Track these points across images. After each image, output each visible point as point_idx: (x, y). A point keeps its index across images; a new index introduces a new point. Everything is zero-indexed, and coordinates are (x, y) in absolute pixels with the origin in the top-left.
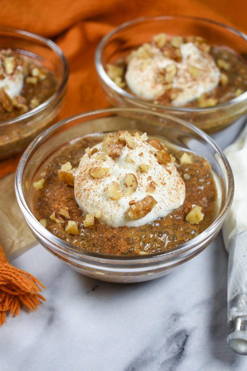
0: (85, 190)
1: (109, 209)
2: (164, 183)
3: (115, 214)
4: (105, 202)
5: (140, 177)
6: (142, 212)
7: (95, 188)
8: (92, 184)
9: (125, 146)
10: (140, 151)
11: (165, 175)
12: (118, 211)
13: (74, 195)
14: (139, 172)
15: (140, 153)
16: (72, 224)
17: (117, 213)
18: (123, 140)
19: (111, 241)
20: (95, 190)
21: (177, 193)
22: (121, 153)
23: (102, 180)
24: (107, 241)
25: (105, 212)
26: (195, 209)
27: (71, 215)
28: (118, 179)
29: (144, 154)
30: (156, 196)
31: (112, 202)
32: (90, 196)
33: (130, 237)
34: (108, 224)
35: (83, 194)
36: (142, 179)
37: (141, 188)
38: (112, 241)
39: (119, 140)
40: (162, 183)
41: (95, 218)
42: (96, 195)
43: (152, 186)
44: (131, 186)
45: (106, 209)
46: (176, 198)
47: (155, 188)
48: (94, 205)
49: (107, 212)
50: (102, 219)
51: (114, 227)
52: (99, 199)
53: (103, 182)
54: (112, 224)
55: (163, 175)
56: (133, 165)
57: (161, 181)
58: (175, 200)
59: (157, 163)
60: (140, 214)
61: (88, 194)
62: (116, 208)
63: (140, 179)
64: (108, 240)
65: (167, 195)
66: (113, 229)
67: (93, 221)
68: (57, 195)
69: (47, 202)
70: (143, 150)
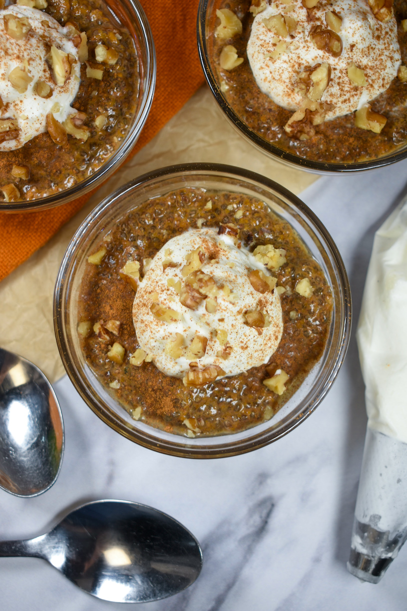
0: (142, 322)
1: (164, 360)
2: (245, 347)
3: (169, 368)
4: (160, 351)
5: (214, 339)
7: (154, 329)
8: (152, 320)
9: (204, 299)
10: (221, 316)
11: (252, 336)
12: (174, 367)
13: (132, 304)
14: (214, 335)
15: (220, 318)
17: (171, 367)
19: (156, 393)
20: (154, 332)
21: (263, 355)
22: (197, 308)
23: (165, 323)
24: (151, 391)
25: (158, 361)
26: (278, 377)
27: (122, 331)
28: (185, 331)
29: (225, 320)
30: (227, 363)
32: (145, 333)
33: (179, 398)
35: (140, 324)
36: (215, 342)
37: (210, 352)
38: (158, 393)
40: (242, 348)
41: (144, 361)
42: (153, 338)
43: (226, 352)
44: (196, 354)
45: (160, 358)
46: (258, 360)
47: (229, 355)
49: (160, 361)
52: (155, 344)
53: (165, 327)
55: (248, 336)
56: (207, 327)
57: (243, 344)
61: (144, 329)
62: (172, 363)
63: (213, 342)
64: (153, 390)
66: (163, 375)
67: (141, 364)
68: (113, 292)
69: (99, 294)
70: (227, 315)
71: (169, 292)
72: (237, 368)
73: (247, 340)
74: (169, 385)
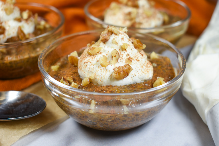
0: (84, 63)
1: (100, 73)
2: (138, 60)
3: (104, 76)
4: (97, 69)
5: (122, 53)
6: (122, 72)
7: (91, 61)
8: (89, 59)
9: (112, 34)
10: (122, 36)
11: (139, 55)
12: (106, 74)
14: (121, 50)
15: (122, 38)
16: (74, 84)
17: (105, 75)
18: (111, 30)
21: (147, 69)
22: (109, 38)
23: (96, 55)
25: (97, 75)
26: (159, 79)
27: (75, 81)
28: (107, 55)
29: (124, 39)
30: (132, 66)
31: (102, 68)
32: (87, 66)
33: (113, 90)
34: (99, 83)
35: (83, 66)
36: (123, 55)
37: (122, 60)
39: (108, 31)
40: (136, 60)
41: (90, 79)
42: (92, 65)
43: (130, 59)
44: (115, 56)
45: (98, 73)
46: (146, 71)
47: (131, 61)
48: (90, 71)
49: (98, 75)
50: (95, 80)
51: (103, 86)
52: (93, 67)
53: (97, 57)
54: (102, 84)
55: (137, 55)
56: (117, 46)
57: (136, 58)
58: (146, 73)
59: (134, 47)
60: (120, 74)
61: (86, 65)
62: (105, 72)
63: (122, 55)
65: (140, 67)
66: (102, 87)
67: (88, 80)
70: (124, 36)
73: (138, 57)
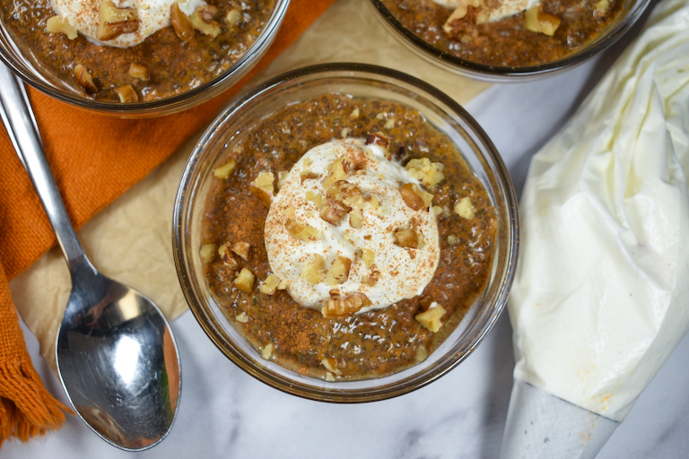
0: (276, 241)
1: (300, 287)
2: (395, 272)
3: (306, 297)
4: (296, 276)
5: (359, 262)
7: (289, 250)
8: (287, 240)
9: (349, 212)
10: (368, 232)
11: (403, 260)
13: (265, 223)
14: (359, 256)
15: (367, 235)
16: (245, 277)
17: (308, 296)
18: (347, 206)
20: (289, 253)
21: (416, 284)
22: (340, 223)
23: (303, 242)
24: (285, 325)
25: (293, 288)
26: (433, 311)
27: (252, 255)
28: (325, 251)
29: (372, 238)
30: (372, 293)
32: (279, 255)
33: (317, 334)
35: (272, 244)
36: (360, 265)
37: (354, 277)
38: (292, 328)
40: (392, 273)
41: (277, 289)
42: (288, 261)
43: (373, 278)
44: (337, 278)
45: (296, 285)
46: (410, 290)
47: (376, 281)
48: (282, 270)
49: (295, 289)
51: (301, 304)
52: (290, 268)
53: (302, 247)
55: (399, 259)
56: (351, 246)
57: (393, 269)
58: (408, 292)
61: (278, 250)
62: (310, 290)
63: (358, 265)
64: (287, 324)
66: (299, 307)
67: (272, 293)
68: (243, 210)
69: (225, 213)
70: (374, 231)
71: (307, 207)
72: (385, 299)
73: (397, 265)
74: (305, 318)
